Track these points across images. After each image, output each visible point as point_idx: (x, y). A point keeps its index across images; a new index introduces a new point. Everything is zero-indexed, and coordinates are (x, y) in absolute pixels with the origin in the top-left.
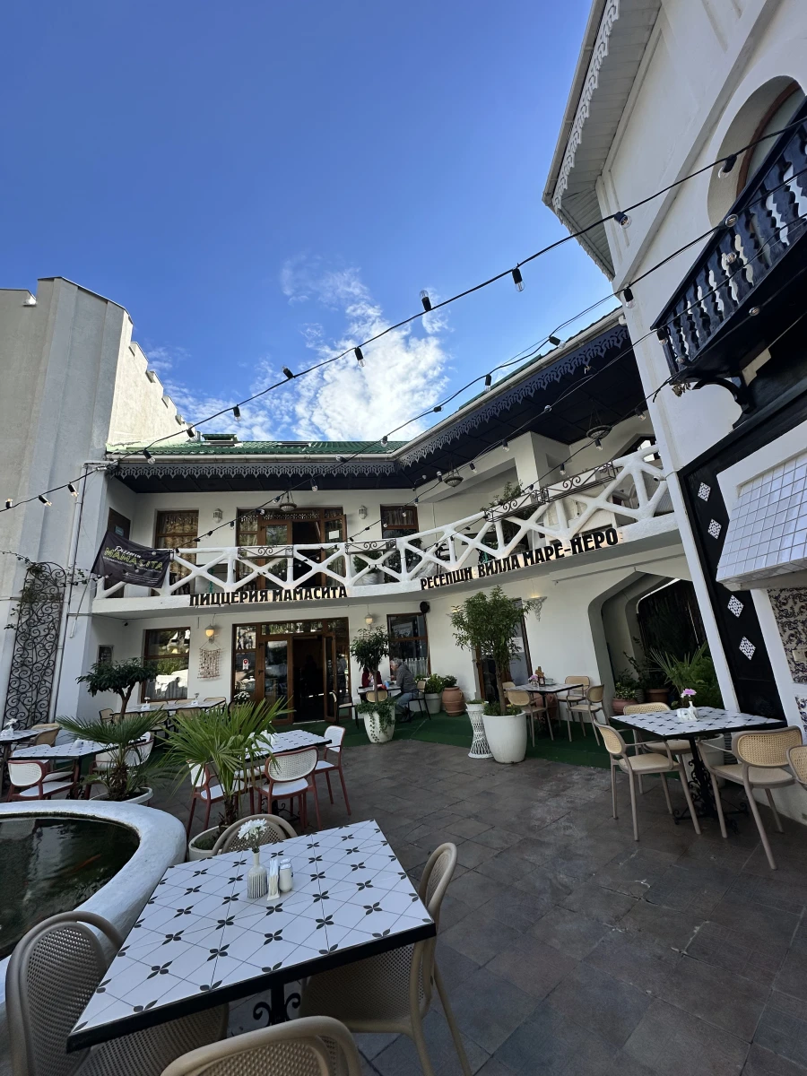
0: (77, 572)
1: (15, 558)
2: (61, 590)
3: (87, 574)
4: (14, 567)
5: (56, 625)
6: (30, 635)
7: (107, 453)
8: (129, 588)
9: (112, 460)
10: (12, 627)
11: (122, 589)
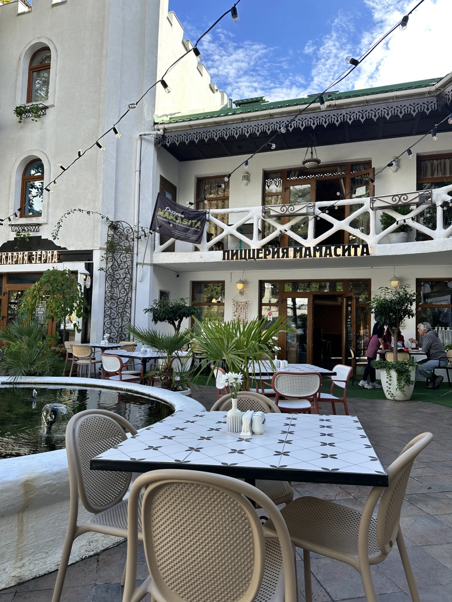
0: (140, 229)
1: (100, 217)
2: (131, 243)
3: (147, 231)
4: (100, 224)
5: (130, 271)
6: (114, 277)
7: (155, 124)
8: (178, 242)
9: (159, 130)
10: (103, 270)
11: (173, 244)
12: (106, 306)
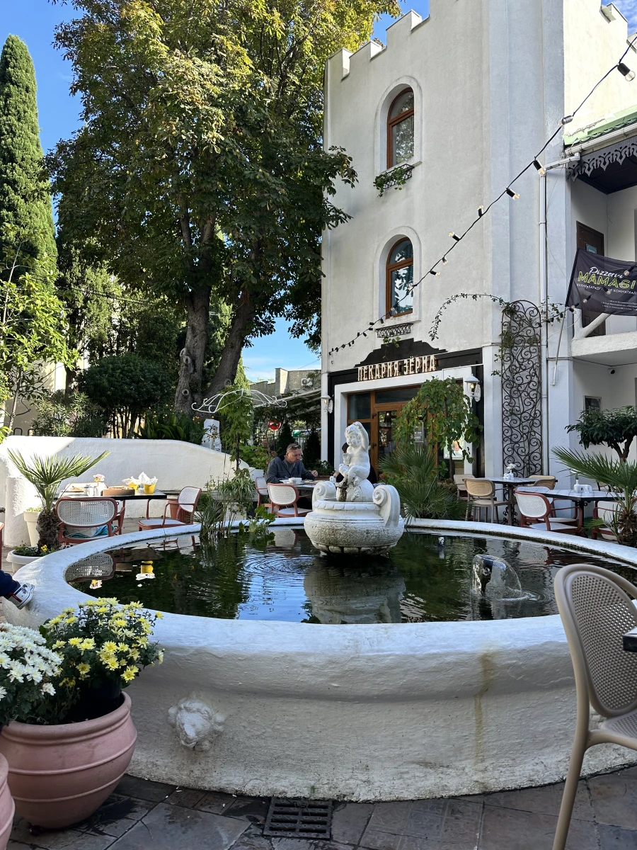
0: (550, 308)
1: (490, 299)
2: (537, 330)
3: (562, 309)
4: (490, 310)
5: (537, 372)
6: (514, 382)
7: (566, 147)
9: (572, 155)
10: (498, 374)
11: (603, 324)
12: (504, 425)
